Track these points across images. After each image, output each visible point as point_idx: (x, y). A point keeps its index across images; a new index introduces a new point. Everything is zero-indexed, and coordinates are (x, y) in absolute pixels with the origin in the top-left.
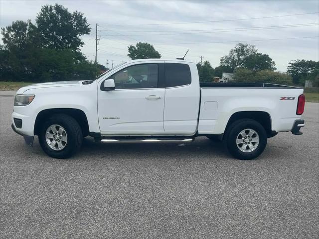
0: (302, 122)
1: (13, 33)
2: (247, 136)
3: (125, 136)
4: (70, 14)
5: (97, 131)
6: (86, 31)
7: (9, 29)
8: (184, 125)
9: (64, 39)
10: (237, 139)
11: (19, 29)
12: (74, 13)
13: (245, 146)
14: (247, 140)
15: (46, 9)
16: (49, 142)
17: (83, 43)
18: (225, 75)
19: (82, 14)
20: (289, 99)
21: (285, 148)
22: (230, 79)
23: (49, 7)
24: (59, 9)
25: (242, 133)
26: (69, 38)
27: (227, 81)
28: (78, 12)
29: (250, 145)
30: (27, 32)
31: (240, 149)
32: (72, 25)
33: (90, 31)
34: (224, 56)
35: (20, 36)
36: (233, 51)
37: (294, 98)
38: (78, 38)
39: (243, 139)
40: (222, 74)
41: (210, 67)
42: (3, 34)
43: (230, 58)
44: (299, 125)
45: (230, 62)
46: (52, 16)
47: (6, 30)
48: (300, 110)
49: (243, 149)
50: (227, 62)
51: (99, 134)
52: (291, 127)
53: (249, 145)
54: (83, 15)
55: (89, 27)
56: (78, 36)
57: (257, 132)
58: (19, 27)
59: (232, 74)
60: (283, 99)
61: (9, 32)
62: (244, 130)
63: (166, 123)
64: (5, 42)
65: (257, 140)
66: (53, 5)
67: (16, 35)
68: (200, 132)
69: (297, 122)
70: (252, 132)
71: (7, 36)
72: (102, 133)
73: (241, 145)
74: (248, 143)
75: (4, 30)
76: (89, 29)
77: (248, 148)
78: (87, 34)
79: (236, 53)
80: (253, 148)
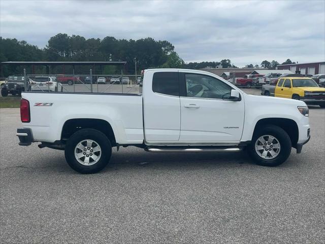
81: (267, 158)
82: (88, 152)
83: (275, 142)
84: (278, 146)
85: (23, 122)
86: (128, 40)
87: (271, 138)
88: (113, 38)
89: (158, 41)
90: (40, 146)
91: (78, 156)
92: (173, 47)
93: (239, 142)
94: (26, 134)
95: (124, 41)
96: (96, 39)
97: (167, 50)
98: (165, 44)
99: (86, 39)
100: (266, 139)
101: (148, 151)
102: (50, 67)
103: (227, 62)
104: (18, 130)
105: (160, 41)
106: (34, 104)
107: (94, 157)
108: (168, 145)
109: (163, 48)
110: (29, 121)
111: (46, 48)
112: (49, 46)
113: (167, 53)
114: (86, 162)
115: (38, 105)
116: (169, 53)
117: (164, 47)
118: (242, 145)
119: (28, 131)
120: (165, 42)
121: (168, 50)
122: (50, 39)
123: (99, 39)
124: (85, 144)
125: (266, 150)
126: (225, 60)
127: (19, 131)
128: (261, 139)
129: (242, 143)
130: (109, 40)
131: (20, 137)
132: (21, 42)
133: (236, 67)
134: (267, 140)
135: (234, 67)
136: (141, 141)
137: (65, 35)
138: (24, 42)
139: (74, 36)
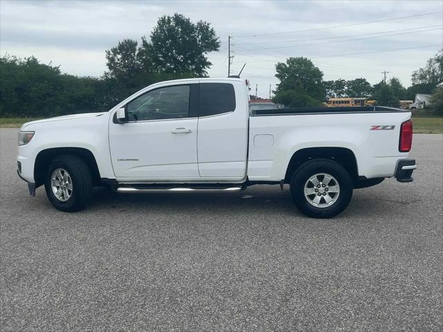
0: (412, 162)
1: (119, 56)
2: (321, 183)
3: (150, 183)
4: (193, 25)
5: (111, 177)
6: (214, 46)
7: (115, 51)
8: (228, 169)
9: (186, 60)
10: (305, 188)
11: (127, 50)
12: (198, 23)
13: (318, 198)
14: (321, 189)
15: (163, 22)
16: (55, 190)
17: (210, 64)
18: (419, 97)
19: (208, 24)
20: (384, 128)
21: (402, 202)
22: (427, 103)
23: (167, 18)
24: (179, 20)
25: (313, 179)
26: (192, 57)
27: (422, 107)
28: (203, 21)
29: (327, 197)
30: (137, 52)
31: (310, 202)
32: (196, 39)
33: (219, 46)
34: (418, 69)
35: (128, 60)
36: (433, 61)
37: (393, 127)
38: (203, 57)
39: (315, 187)
40: (415, 96)
41: (400, 86)
42: (109, 58)
43: (429, 72)
44: (404, 168)
45: (428, 77)
46: (171, 30)
47: (111, 53)
48: (405, 144)
49: (316, 203)
50: (422, 77)
51: (114, 180)
52: (392, 171)
53: (324, 197)
54: (210, 26)
55: (218, 41)
56: (203, 54)
57: (335, 178)
58: (127, 47)
59: (430, 96)
60: (375, 128)
61: (115, 55)
62: (316, 175)
63: (202, 166)
64: (110, 68)
65: (336, 189)
66: (172, 15)
67: (124, 58)
68: (251, 178)
69: (401, 163)
70: (328, 178)
71: (112, 60)
72: (118, 179)
73: (312, 197)
74: (322, 193)
75: (109, 53)
76: (218, 43)
77: (323, 201)
78: (216, 50)
79: (439, 64)
80: (330, 202)
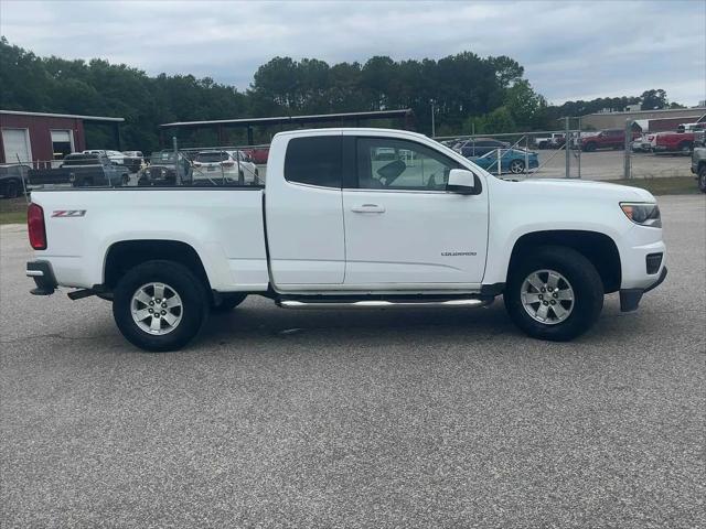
81: (548, 322)
82: (158, 307)
83: (562, 285)
84: (569, 295)
85: (36, 249)
86: (420, 60)
87: (554, 276)
88: (387, 59)
89: (486, 58)
90: (73, 296)
91: (138, 316)
92: (522, 69)
93: (478, 286)
94: (40, 273)
95: (412, 63)
96: (351, 63)
97: (506, 76)
98: (503, 62)
99: (331, 66)
100: (544, 278)
101: (280, 305)
102: (255, 129)
103: (658, 95)
104: (29, 264)
105: (490, 58)
106: (52, 214)
107: (169, 318)
108: (323, 294)
109: (498, 74)
110: (44, 248)
111: (251, 89)
112: (257, 85)
113: (507, 83)
114: (155, 329)
115: (59, 214)
116: (511, 84)
117: (500, 70)
118: (487, 292)
119: (45, 266)
120: (501, 59)
121: (508, 77)
122: (257, 70)
123: (356, 64)
124: (150, 292)
125: (546, 303)
126: (653, 92)
127: (31, 266)
128: (533, 279)
129: (485, 287)
130: (380, 64)
131: (36, 277)
132: (203, 81)
133: (681, 107)
134: (545, 281)
135: (675, 105)
136: (264, 286)
137: (288, 60)
138: (207, 81)
139: (306, 60)
